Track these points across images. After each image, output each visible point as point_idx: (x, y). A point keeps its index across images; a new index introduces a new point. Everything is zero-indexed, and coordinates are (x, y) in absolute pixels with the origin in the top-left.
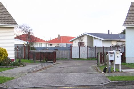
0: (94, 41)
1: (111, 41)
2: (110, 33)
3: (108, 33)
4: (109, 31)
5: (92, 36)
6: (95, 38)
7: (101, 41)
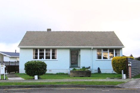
0: (4, 57)
1: (16, 58)
2: (17, 52)
3: (15, 52)
4: (16, 50)
5: (3, 54)
6: (5, 56)
7: (9, 58)
